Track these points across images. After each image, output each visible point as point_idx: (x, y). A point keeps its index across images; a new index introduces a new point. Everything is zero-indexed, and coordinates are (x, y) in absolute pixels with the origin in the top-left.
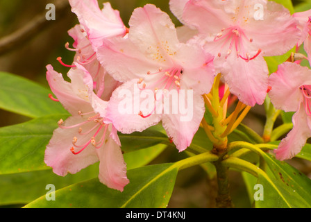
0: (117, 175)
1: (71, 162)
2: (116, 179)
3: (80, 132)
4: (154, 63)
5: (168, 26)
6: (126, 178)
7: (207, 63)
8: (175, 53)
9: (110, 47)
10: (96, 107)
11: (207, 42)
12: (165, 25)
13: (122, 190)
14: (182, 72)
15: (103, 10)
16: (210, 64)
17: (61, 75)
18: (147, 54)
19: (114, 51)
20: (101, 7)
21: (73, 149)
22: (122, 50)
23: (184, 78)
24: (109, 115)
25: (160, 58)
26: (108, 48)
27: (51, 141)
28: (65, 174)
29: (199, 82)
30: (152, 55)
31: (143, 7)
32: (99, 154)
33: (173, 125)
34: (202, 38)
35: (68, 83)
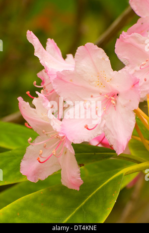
0: (73, 177)
1: (41, 171)
2: (74, 181)
3: (45, 147)
4: (97, 89)
5: (104, 59)
6: (80, 179)
7: (134, 85)
8: (111, 79)
9: (62, 78)
10: (54, 125)
11: (136, 71)
12: (101, 58)
13: (78, 189)
14: (118, 95)
15: (66, 59)
16: (136, 86)
17: (28, 103)
18: (90, 82)
19: (66, 82)
20: (65, 57)
21: (39, 159)
22: (71, 80)
23: (119, 99)
24: (63, 130)
25: (100, 85)
26: (61, 79)
27: (25, 156)
28: (37, 181)
29: (130, 101)
30: (94, 83)
31: (84, 45)
32: (61, 163)
33: (113, 135)
34: (132, 68)
35: (34, 109)
